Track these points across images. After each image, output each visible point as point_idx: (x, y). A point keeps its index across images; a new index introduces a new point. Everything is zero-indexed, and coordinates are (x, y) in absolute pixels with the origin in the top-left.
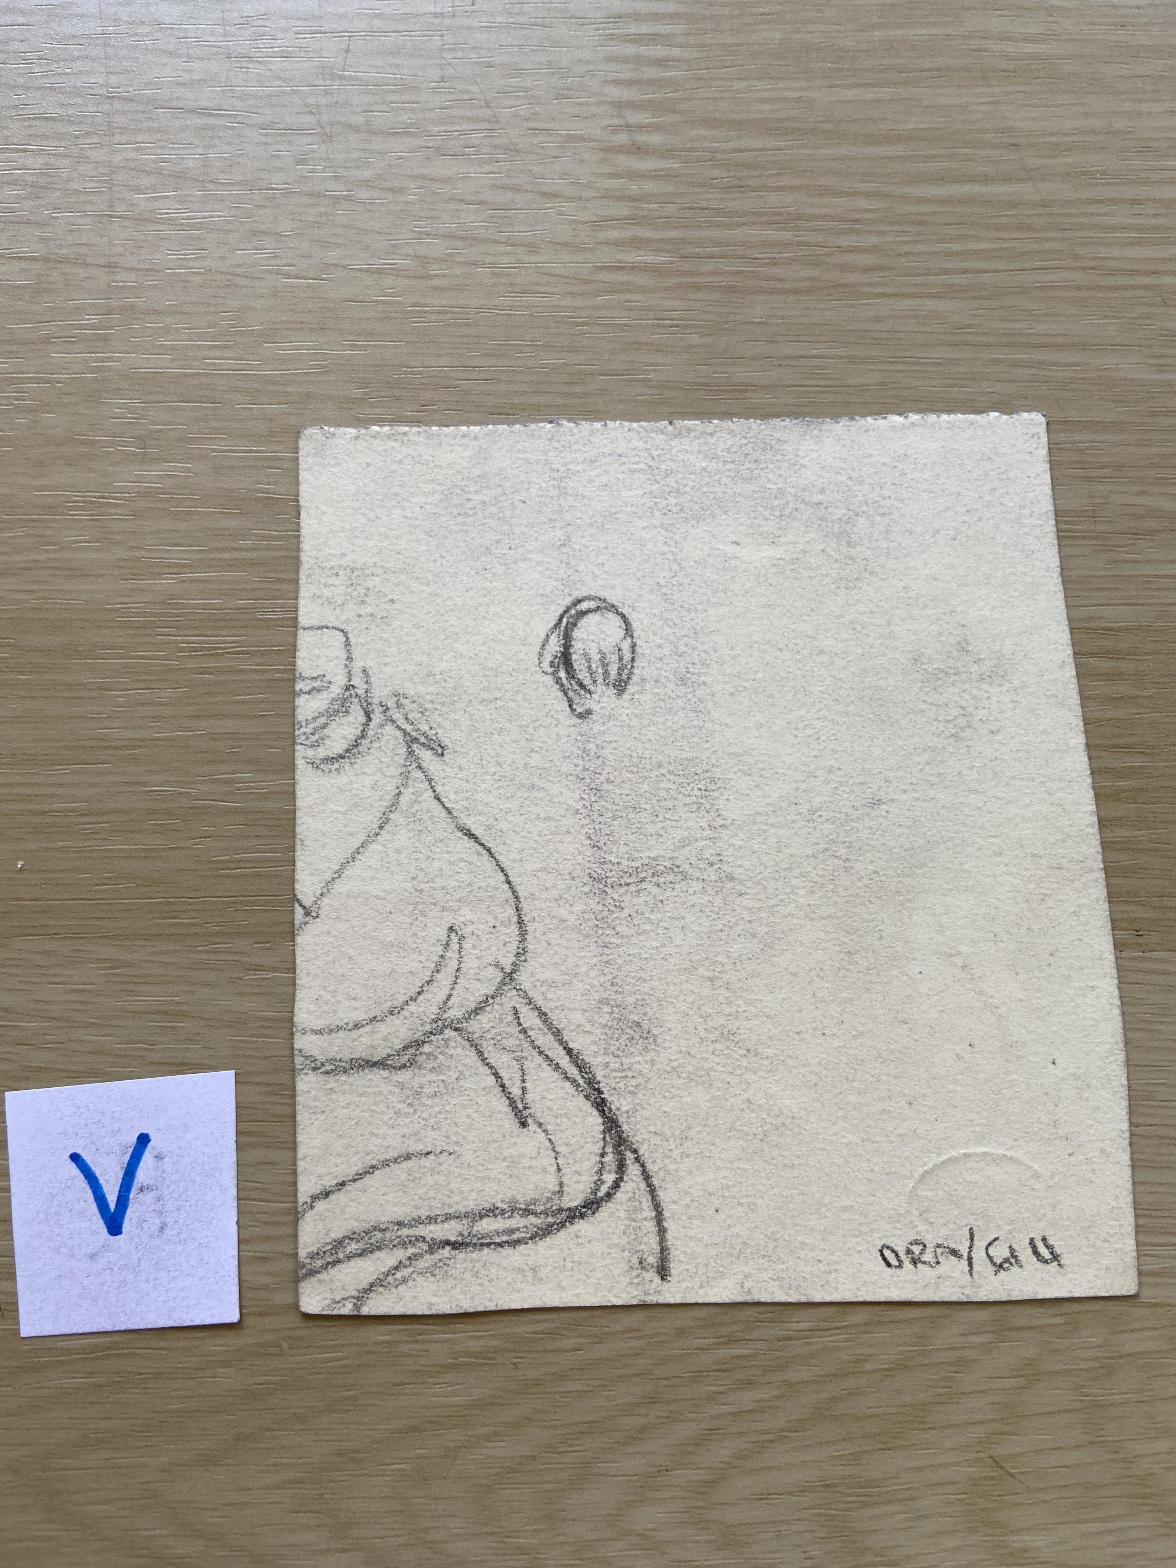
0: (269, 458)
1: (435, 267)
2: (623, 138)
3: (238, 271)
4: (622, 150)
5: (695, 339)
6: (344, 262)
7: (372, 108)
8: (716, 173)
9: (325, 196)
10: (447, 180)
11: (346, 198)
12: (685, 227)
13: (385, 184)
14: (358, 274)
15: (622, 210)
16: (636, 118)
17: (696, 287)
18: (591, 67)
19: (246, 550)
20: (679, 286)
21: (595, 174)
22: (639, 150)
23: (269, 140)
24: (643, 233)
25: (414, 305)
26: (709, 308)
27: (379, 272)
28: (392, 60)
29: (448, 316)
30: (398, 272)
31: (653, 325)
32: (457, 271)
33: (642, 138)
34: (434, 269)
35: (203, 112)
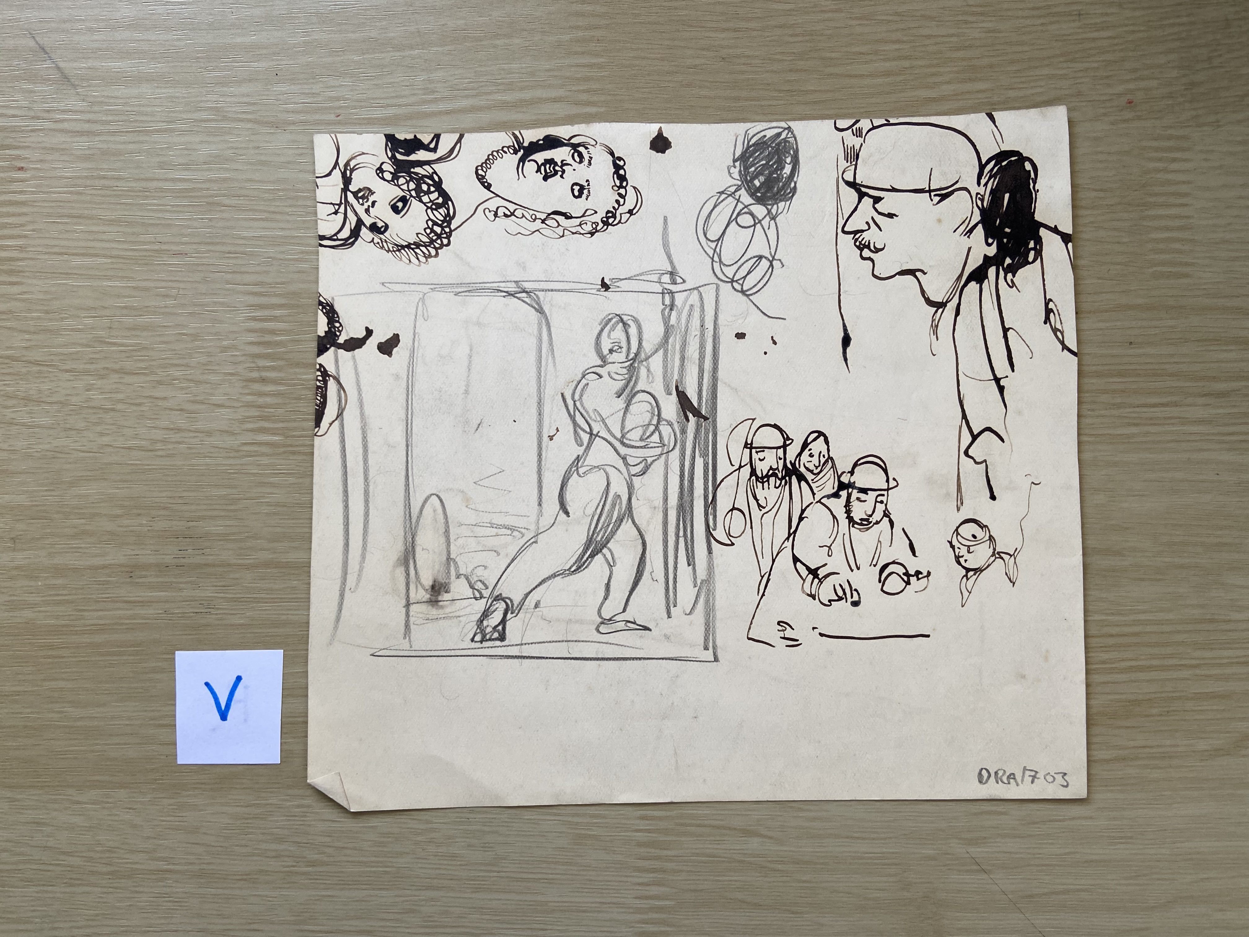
0: (75, 548)
1: (158, 445)
2: (255, 375)
3: (57, 450)
4: (253, 380)
5: (292, 480)
6: (112, 443)
7: (125, 360)
8: (303, 392)
9: (101, 408)
10: (165, 398)
11: (113, 410)
12: (289, 421)
13: (132, 401)
14: (119, 450)
15: (254, 412)
16: (262, 363)
17: (294, 453)
18: (237, 335)
19: (65, 595)
20: (284, 452)
21: (241, 394)
22: (263, 380)
23: (72, 378)
24: (266, 425)
25: (148, 465)
26: (301, 464)
27: (129, 448)
28: (134, 333)
29: (165, 471)
30: (140, 448)
31: (271, 473)
32: (170, 446)
33: (264, 374)
34: (159, 446)
35: (37, 363)
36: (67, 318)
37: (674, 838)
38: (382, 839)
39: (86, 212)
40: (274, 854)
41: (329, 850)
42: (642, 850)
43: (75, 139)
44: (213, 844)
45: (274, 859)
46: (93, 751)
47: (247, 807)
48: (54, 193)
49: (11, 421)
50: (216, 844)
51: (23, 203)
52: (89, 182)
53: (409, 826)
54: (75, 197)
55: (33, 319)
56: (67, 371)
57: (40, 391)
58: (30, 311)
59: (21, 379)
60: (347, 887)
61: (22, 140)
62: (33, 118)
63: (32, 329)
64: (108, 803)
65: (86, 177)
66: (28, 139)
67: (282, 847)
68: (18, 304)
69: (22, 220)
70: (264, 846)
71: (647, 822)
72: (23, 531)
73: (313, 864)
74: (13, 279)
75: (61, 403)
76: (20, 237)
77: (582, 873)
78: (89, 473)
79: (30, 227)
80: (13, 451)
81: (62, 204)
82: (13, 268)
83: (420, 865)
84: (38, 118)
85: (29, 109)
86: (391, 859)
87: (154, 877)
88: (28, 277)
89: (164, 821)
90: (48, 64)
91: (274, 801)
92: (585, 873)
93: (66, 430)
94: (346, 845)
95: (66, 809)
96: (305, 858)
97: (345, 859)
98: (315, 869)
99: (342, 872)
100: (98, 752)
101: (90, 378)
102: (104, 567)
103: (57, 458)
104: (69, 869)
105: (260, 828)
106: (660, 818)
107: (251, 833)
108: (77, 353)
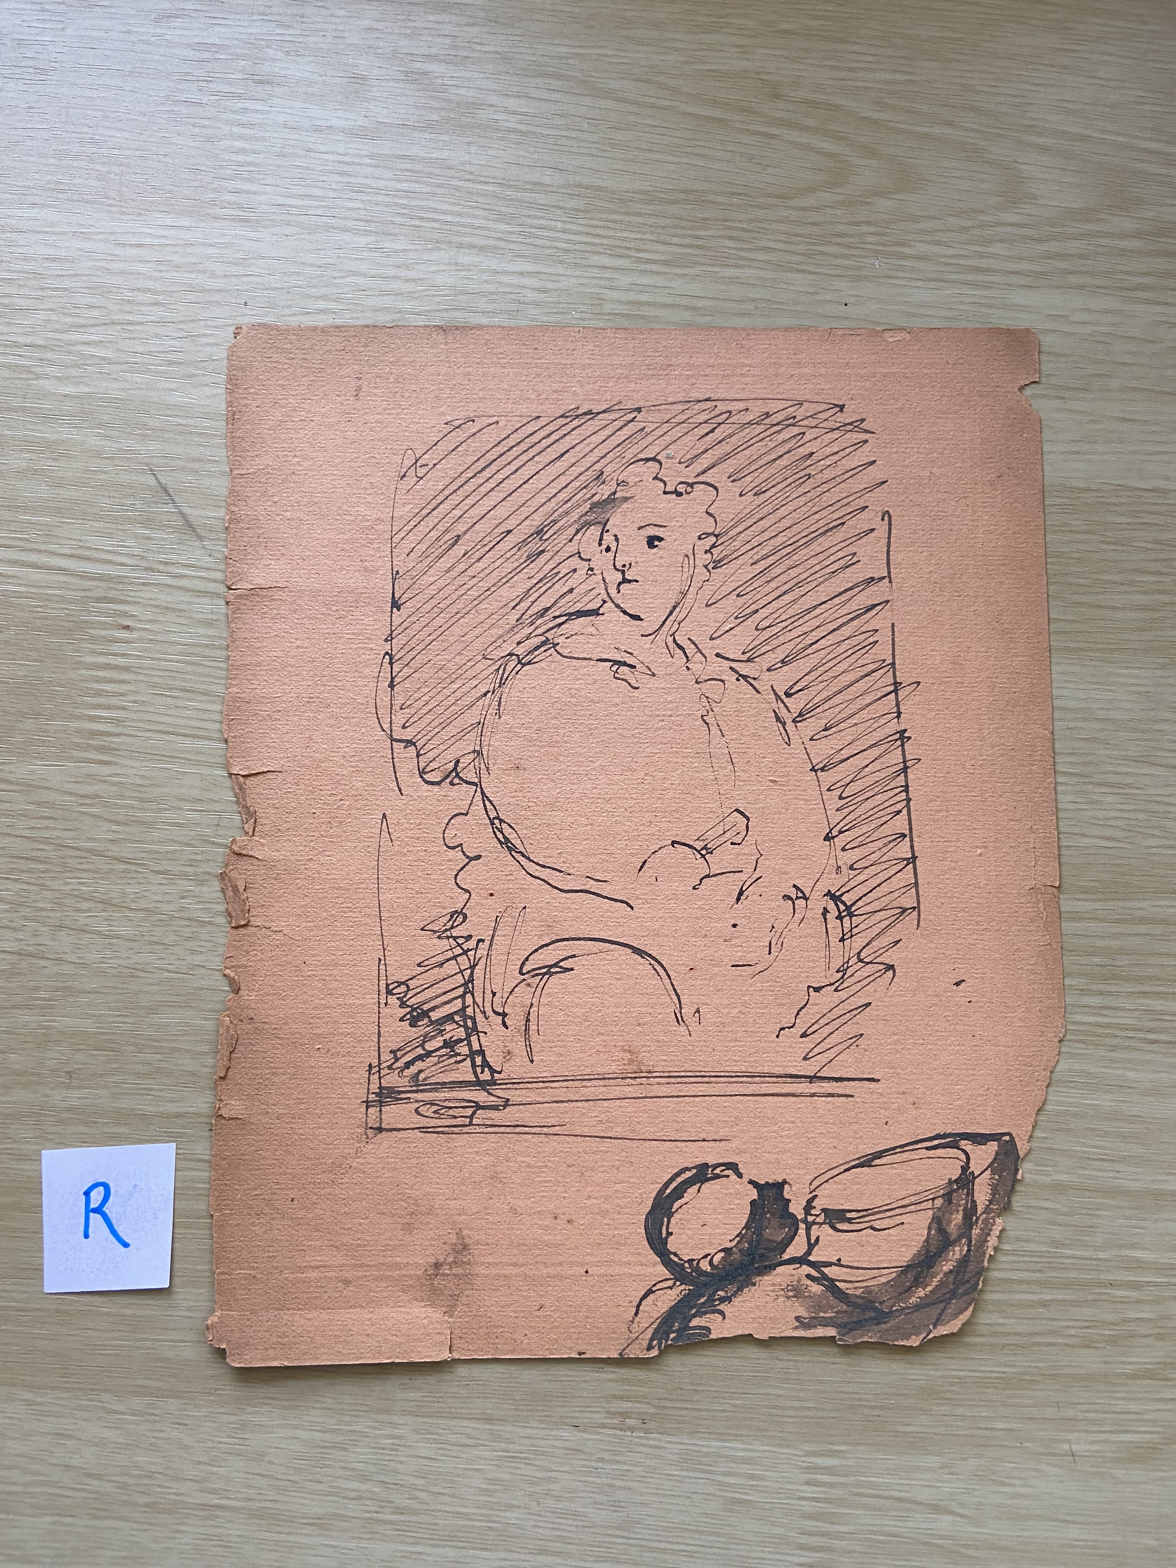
36: (166, 810)
37: (848, 1511)
38: (489, 1487)
39: (203, 686)
40: (352, 1495)
41: (421, 1495)
42: (809, 1522)
43: (196, 600)
44: (280, 1477)
45: (354, 1502)
46: (141, 1348)
47: (325, 1432)
48: (166, 660)
49: (84, 928)
50: (284, 1477)
51: (126, 669)
52: (208, 652)
53: (523, 1472)
54: (190, 668)
55: (123, 806)
56: (160, 873)
57: (124, 894)
58: (121, 796)
59: (102, 878)
60: (440, 1543)
61: (131, 594)
62: (147, 569)
63: (121, 818)
64: (153, 1414)
65: (207, 646)
66: (137, 594)
67: (364, 1487)
68: (106, 787)
69: (123, 688)
70: (341, 1483)
71: (817, 1489)
72: (83, 1064)
73: (400, 1511)
74: (105, 758)
75: (147, 910)
76: (117, 708)
77: (732, 1546)
78: (173, 998)
79: (132, 698)
80: (84, 965)
81: (173, 674)
82: (106, 744)
83: (533, 1523)
84: (152, 570)
85: (143, 558)
86: (497, 1513)
87: (202, 1513)
88: (123, 756)
89: (221, 1443)
90: (171, 508)
91: (358, 1428)
92: (736, 1547)
93: (151, 943)
94: (443, 1491)
95: (99, 1419)
96: (390, 1502)
97: (440, 1507)
98: (402, 1518)
99: (436, 1524)
100: (148, 1349)
101: (185, 882)
102: (179, 1116)
103: (137, 977)
104: (93, 1496)
105: (341, 1461)
106: (831, 1485)
107: (327, 1466)
108: (174, 852)
